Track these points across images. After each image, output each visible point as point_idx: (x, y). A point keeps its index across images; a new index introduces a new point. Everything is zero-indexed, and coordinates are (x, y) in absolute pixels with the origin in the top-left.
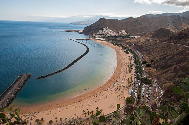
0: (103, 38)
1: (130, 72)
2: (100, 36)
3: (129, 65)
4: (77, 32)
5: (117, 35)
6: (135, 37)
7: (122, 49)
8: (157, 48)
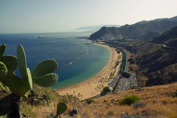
0: (104, 41)
1: (115, 67)
2: (102, 41)
3: (117, 62)
4: (85, 38)
5: (115, 39)
6: (129, 40)
7: (115, 50)
8: (143, 48)
